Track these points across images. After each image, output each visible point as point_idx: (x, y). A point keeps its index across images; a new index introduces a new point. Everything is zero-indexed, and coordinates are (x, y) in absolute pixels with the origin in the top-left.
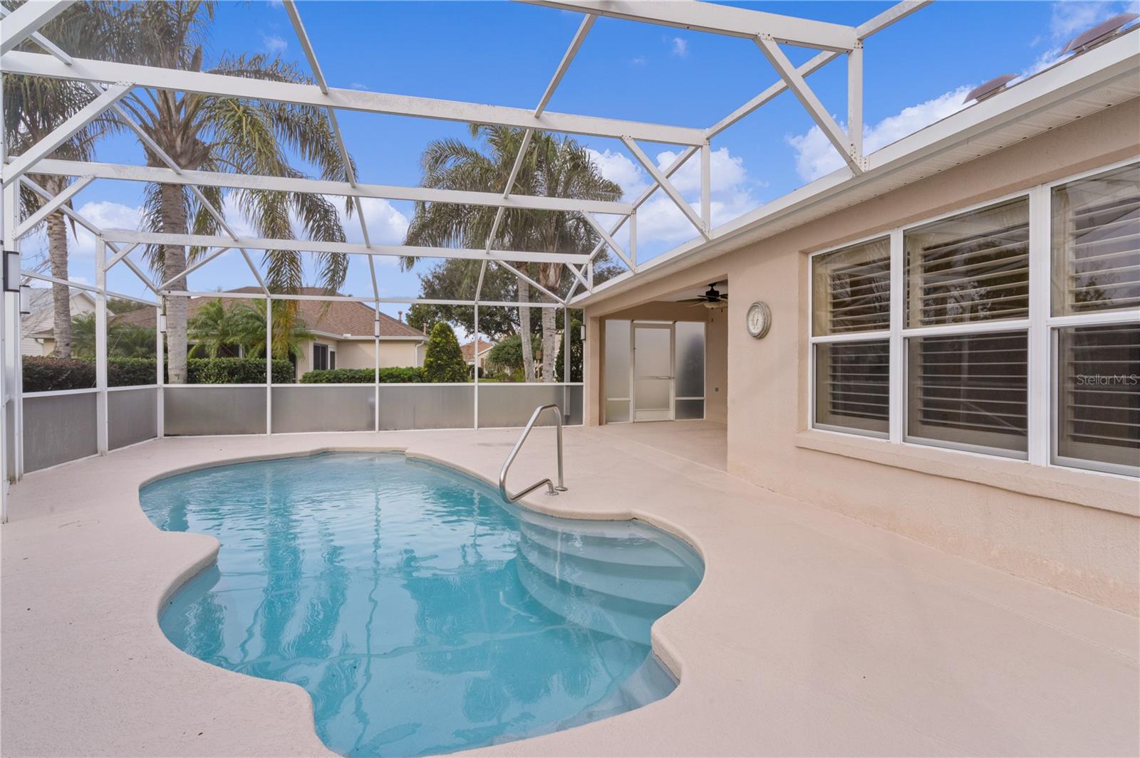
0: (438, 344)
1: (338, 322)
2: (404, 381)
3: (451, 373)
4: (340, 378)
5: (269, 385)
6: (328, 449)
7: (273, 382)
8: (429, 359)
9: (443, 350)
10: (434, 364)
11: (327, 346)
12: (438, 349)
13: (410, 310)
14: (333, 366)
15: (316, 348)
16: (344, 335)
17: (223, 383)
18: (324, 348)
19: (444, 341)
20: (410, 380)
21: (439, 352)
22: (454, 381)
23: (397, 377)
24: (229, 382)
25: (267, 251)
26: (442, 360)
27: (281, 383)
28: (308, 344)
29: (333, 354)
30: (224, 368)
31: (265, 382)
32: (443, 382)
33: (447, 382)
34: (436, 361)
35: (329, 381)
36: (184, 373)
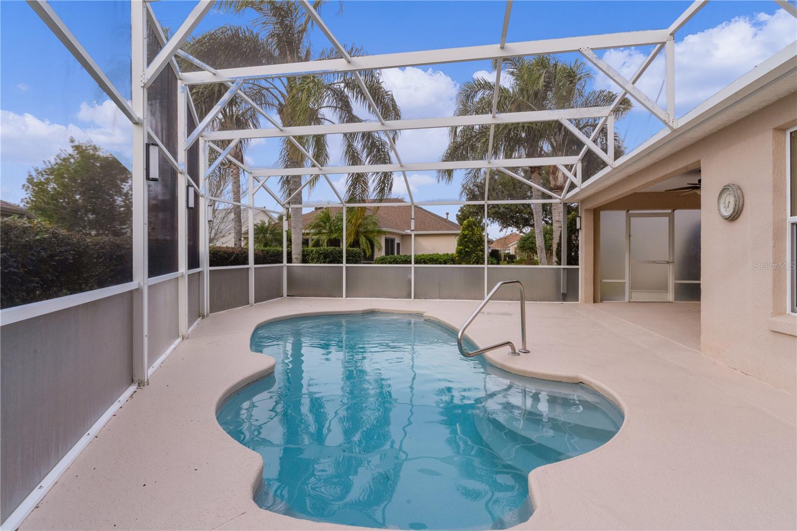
0: (466, 235)
1: (403, 222)
2: (440, 263)
3: (475, 258)
4: (397, 261)
5: (344, 265)
6: (374, 309)
7: (347, 263)
8: (459, 247)
9: (470, 241)
10: (463, 251)
11: (395, 239)
12: (466, 240)
13: (459, 211)
14: (398, 252)
15: (387, 240)
16: (406, 231)
17: (321, 263)
18: (393, 241)
19: (470, 233)
20: (445, 263)
21: (466, 242)
22: (478, 264)
23: (436, 261)
24: (324, 263)
25: (349, 174)
26: (468, 247)
27: (355, 263)
28: (381, 237)
29: (398, 244)
30: (321, 254)
31: (342, 263)
32: (469, 264)
33: (472, 264)
34: (465, 249)
35: (390, 263)
36: (300, 257)
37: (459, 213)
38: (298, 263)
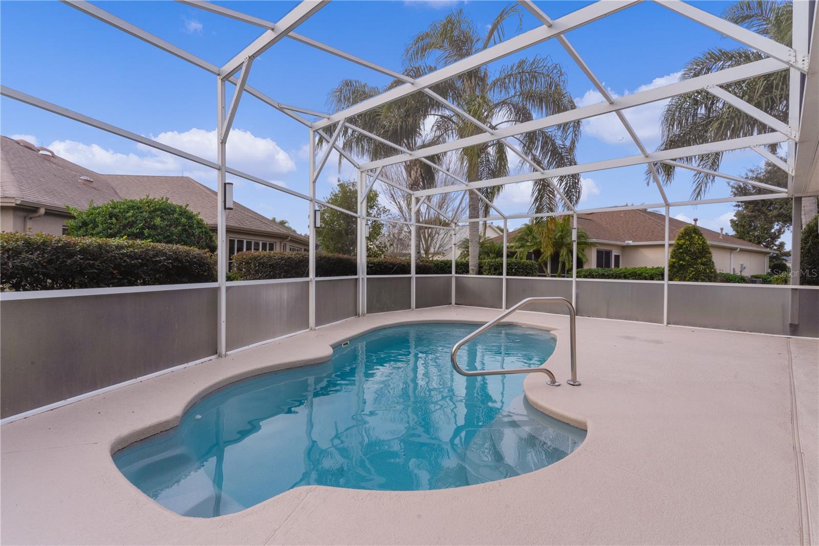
0: (682, 246)
2: (645, 279)
3: (693, 273)
4: (593, 275)
5: (504, 277)
8: (672, 260)
9: (687, 252)
10: (676, 265)
11: (611, 251)
12: (681, 251)
15: (599, 253)
16: (626, 242)
18: (608, 253)
19: (688, 243)
20: (652, 279)
21: (681, 253)
22: (697, 280)
23: (640, 275)
26: (684, 260)
27: (526, 276)
28: (591, 250)
29: (617, 257)
30: (492, 265)
32: (684, 280)
33: (689, 281)
34: (678, 262)
37: (735, 218)
38: (474, 274)
